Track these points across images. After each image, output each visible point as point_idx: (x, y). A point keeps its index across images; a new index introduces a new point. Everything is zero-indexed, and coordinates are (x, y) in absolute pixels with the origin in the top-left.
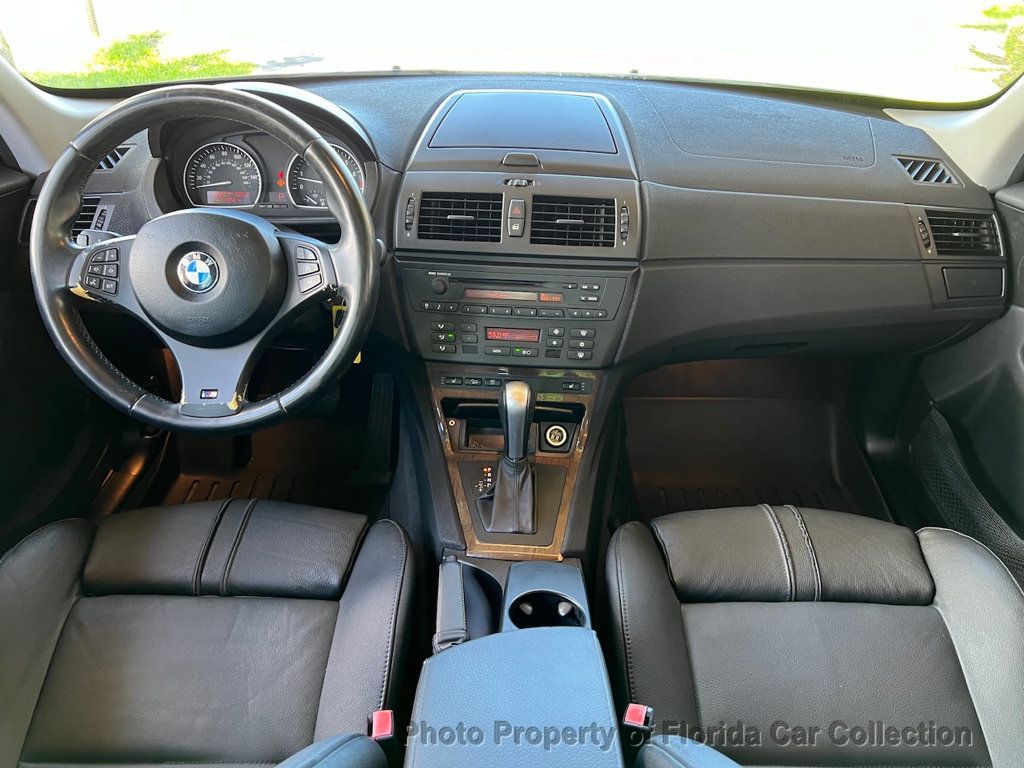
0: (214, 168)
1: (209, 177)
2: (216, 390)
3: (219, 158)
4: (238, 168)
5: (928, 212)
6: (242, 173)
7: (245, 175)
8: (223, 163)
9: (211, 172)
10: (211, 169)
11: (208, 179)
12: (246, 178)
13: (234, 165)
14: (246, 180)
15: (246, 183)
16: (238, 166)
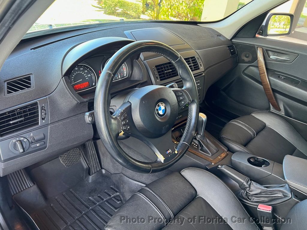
0: (74, 76)
1: (73, 80)
2: (169, 150)
3: (75, 71)
4: (83, 73)
5: (228, 47)
7: (86, 75)
8: (77, 73)
9: (73, 78)
11: (73, 81)
12: (86, 76)
13: (81, 73)
14: (87, 77)
15: (87, 78)
16: (82, 72)
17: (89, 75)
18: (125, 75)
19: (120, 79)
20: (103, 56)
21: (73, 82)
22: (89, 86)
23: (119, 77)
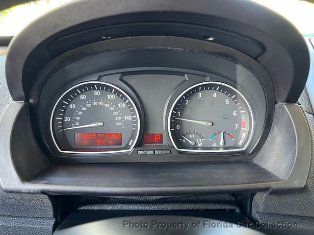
0: (84, 109)
1: (78, 118)
3: (91, 98)
4: (111, 109)
6: (116, 113)
7: (119, 116)
8: (96, 103)
9: (80, 113)
10: (81, 110)
11: (77, 121)
12: (119, 118)
13: (106, 105)
14: (119, 121)
15: (119, 124)
16: (111, 106)
17: (129, 118)
18: (240, 143)
19: (221, 150)
20: (182, 74)
21: (77, 124)
22: (120, 144)
23: (218, 143)
